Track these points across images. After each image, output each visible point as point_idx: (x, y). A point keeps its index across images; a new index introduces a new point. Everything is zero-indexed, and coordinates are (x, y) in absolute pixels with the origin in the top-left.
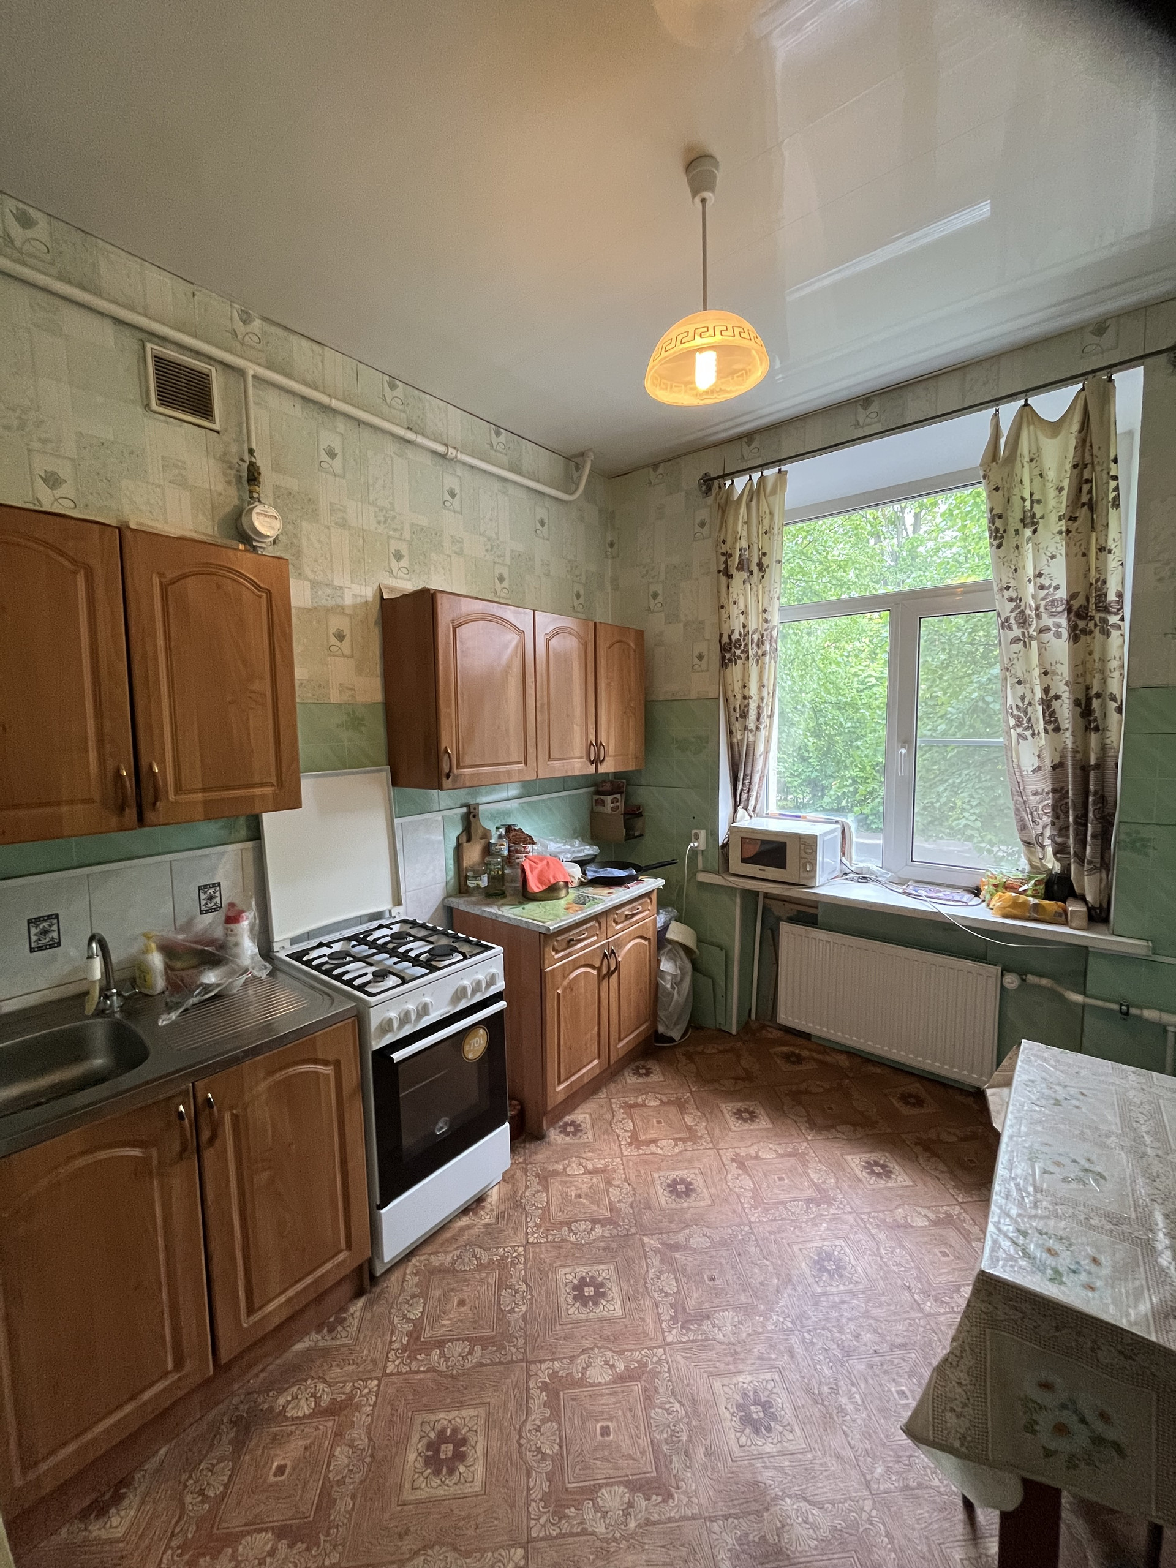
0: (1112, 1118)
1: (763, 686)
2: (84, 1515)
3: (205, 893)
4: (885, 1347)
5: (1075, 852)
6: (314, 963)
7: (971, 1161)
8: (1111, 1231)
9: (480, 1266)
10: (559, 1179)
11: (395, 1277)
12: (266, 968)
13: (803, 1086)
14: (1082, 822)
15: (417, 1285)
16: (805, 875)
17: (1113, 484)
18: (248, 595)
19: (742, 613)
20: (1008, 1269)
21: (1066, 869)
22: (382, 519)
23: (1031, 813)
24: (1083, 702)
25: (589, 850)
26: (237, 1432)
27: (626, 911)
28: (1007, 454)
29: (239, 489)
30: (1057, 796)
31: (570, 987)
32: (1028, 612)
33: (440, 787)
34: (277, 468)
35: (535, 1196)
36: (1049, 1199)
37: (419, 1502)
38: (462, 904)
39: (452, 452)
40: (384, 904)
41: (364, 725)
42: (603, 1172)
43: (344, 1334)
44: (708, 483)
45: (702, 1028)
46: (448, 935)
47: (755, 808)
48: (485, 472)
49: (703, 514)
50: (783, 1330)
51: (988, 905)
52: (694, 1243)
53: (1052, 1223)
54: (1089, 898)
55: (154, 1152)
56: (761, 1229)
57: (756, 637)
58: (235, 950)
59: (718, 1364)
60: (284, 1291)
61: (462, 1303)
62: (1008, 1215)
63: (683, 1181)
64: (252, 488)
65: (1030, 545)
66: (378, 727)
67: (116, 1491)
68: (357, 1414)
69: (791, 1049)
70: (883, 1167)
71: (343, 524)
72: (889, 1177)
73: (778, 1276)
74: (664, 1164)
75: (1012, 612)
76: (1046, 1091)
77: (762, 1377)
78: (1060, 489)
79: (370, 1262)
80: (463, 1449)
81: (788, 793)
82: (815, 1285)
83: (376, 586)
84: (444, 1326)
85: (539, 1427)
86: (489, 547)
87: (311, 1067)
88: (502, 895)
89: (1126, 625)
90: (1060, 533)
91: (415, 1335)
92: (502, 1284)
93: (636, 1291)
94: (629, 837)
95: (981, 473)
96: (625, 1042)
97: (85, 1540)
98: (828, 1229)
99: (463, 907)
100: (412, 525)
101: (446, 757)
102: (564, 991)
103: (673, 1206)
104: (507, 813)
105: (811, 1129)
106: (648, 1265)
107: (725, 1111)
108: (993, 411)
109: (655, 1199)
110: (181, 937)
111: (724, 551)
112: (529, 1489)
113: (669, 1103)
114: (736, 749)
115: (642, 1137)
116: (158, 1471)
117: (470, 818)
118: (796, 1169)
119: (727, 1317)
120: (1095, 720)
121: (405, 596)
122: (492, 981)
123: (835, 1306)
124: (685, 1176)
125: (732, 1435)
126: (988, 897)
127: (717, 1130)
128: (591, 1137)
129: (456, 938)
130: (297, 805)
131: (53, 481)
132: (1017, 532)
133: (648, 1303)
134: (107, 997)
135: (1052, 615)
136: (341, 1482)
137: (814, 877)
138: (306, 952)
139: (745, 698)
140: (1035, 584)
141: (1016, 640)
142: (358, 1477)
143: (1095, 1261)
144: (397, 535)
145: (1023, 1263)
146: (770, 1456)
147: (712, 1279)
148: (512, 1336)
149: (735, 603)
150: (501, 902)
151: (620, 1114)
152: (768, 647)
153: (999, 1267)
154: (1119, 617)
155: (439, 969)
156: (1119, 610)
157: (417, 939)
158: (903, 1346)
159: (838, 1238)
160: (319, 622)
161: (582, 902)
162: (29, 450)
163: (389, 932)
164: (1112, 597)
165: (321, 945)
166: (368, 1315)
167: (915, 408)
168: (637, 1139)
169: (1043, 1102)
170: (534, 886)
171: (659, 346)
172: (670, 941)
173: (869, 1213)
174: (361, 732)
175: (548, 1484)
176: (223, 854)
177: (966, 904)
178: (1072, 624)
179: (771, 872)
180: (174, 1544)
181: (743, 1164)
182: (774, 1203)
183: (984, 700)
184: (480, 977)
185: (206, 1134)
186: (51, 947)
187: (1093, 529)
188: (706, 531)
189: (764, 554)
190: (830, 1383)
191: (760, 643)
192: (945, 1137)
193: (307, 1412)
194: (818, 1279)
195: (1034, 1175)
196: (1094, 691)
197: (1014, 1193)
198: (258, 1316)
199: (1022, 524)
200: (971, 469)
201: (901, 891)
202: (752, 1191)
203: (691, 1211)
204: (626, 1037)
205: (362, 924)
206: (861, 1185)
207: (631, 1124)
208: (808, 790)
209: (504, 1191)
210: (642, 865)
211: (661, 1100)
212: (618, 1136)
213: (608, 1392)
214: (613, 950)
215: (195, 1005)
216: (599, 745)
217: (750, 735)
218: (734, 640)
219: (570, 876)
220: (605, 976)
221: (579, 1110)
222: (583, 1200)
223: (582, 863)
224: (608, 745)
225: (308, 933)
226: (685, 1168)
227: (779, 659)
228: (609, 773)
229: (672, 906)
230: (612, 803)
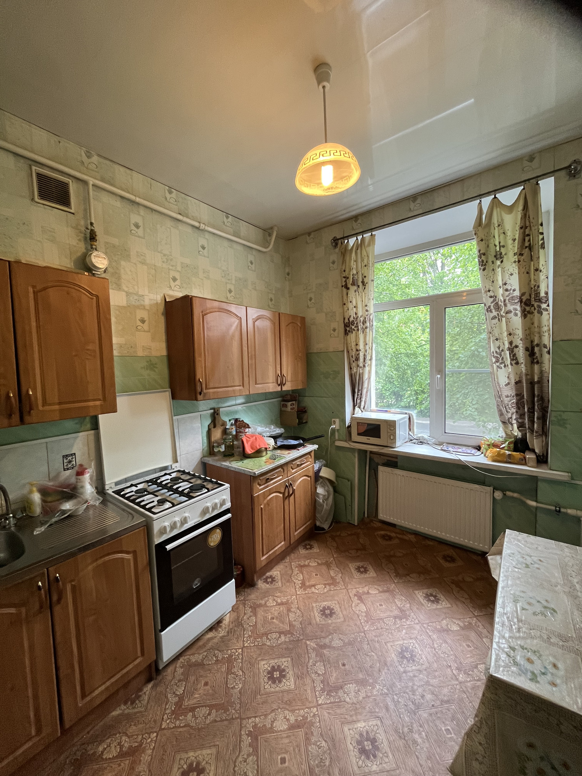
0: (557, 574)
1: (366, 344)
3: (67, 459)
4: (438, 703)
5: (529, 427)
6: (126, 496)
7: (481, 592)
8: (563, 646)
9: (217, 661)
10: (262, 608)
11: (170, 669)
12: (99, 499)
13: (392, 553)
14: (531, 411)
15: (182, 674)
16: (390, 441)
17: (541, 237)
18: (85, 298)
19: (355, 307)
20: (505, 673)
21: (524, 436)
22: (165, 260)
23: (505, 407)
24: (530, 349)
25: (279, 431)
26: (74, 769)
27: (298, 462)
28: (486, 222)
29: (85, 244)
30: (518, 398)
31: (268, 504)
32: (500, 303)
33: (197, 399)
34: (107, 232)
35: (249, 619)
36: (526, 626)
38: (210, 461)
39: (202, 226)
40: (168, 462)
41: (157, 368)
42: (286, 604)
43: (139, 705)
44: (336, 242)
45: (340, 522)
46: (201, 478)
47: (364, 407)
48: (221, 236)
49: (334, 257)
50: (382, 694)
51: (485, 455)
52: (334, 644)
53: (529, 641)
54: (537, 451)
55: (23, 610)
56: (370, 634)
57: (362, 319)
58: (81, 490)
59: (346, 716)
60: (104, 683)
61: (206, 684)
62: (504, 637)
63: (329, 608)
64: (92, 243)
65: (500, 269)
66: (164, 369)
68: (143, 755)
69: (386, 532)
70: (435, 597)
71: (143, 263)
73: (380, 661)
74: (319, 599)
75: (492, 303)
76: (521, 560)
77: (370, 723)
78: (514, 240)
79: (156, 662)
81: (384, 398)
82: (400, 667)
83: (162, 295)
84: (195, 698)
85: (246, 759)
86: (223, 275)
87: (120, 555)
88: (232, 455)
89: (551, 308)
90: (515, 262)
91: (179, 704)
92: (229, 672)
93: (302, 673)
94: (301, 423)
95: (474, 233)
96: (298, 531)
98: (406, 633)
99: (211, 463)
100: (182, 263)
101: (199, 384)
102: (265, 506)
103: (323, 622)
104: (236, 412)
105: (396, 576)
106: (309, 657)
107: (351, 568)
108: (478, 201)
109: (313, 619)
110: (51, 484)
111: (344, 276)
113: (322, 564)
114: (354, 376)
115: (307, 584)
117: (215, 415)
118: (389, 599)
119: (351, 687)
120: (537, 358)
121: (177, 300)
122: (223, 503)
123: (411, 679)
124: (329, 605)
125: (354, 760)
126: (484, 451)
127: (347, 578)
128: (280, 583)
129: (205, 480)
130: (115, 411)
132: (493, 262)
133: (309, 681)
134: (7, 519)
135: (512, 304)
137: (395, 442)
138: (123, 490)
139: (357, 350)
140: (503, 288)
141: (494, 318)
143: (555, 666)
144: (174, 268)
145: (514, 669)
146: (376, 772)
147: (344, 665)
148: (233, 703)
149: (351, 302)
150: (232, 459)
151: (296, 571)
152: (368, 324)
153: (500, 672)
154: (547, 304)
155: (194, 497)
156: (546, 301)
157: (184, 481)
158: (448, 702)
159: (411, 639)
160: (130, 313)
161: (274, 458)
163: (170, 477)
164: (542, 294)
165: (132, 485)
166: (154, 693)
167: (439, 201)
168: (305, 585)
169: (520, 566)
170: (249, 450)
171: (302, 163)
172: (322, 477)
173: (428, 623)
174: (155, 371)
176: (76, 438)
177: (474, 455)
178: (523, 309)
179: (373, 440)
181: (361, 597)
182: (378, 619)
183: (478, 351)
184: (217, 501)
185: (55, 598)
187: (532, 260)
188: (335, 266)
189: (365, 277)
190: (408, 726)
191: (364, 322)
192: (467, 579)
193: (115, 755)
194: (401, 663)
195: (517, 611)
196: (535, 343)
197: (507, 623)
198: (88, 699)
199: (495, 258)
200: (469, 232)
201: (440, 448)
202: (365, 612)
203: (333, 625)
204: (299, 529)
205: (156, 473)
206: (423, 607)
207: (302, 576)
208: (394, 397)
209: (232, 616)
210: (306, 438)
211: (318, 563)
212: (295, 583)
213: (285, 735)
214: (291, 483)
215: (56, 522)
216: (282, 376)
217: (360, 369)
218: (351, 321)
219: (268, 444)
220: (287, 497)
221: (274, 569)
222: (274, 620)
223: (275, 438)
224: (287, 376)
225: (126, 479)
226: (331, 601)
227: (374, 331)
228: (289, 390)
229: (323, 458)
230: (291, 406)
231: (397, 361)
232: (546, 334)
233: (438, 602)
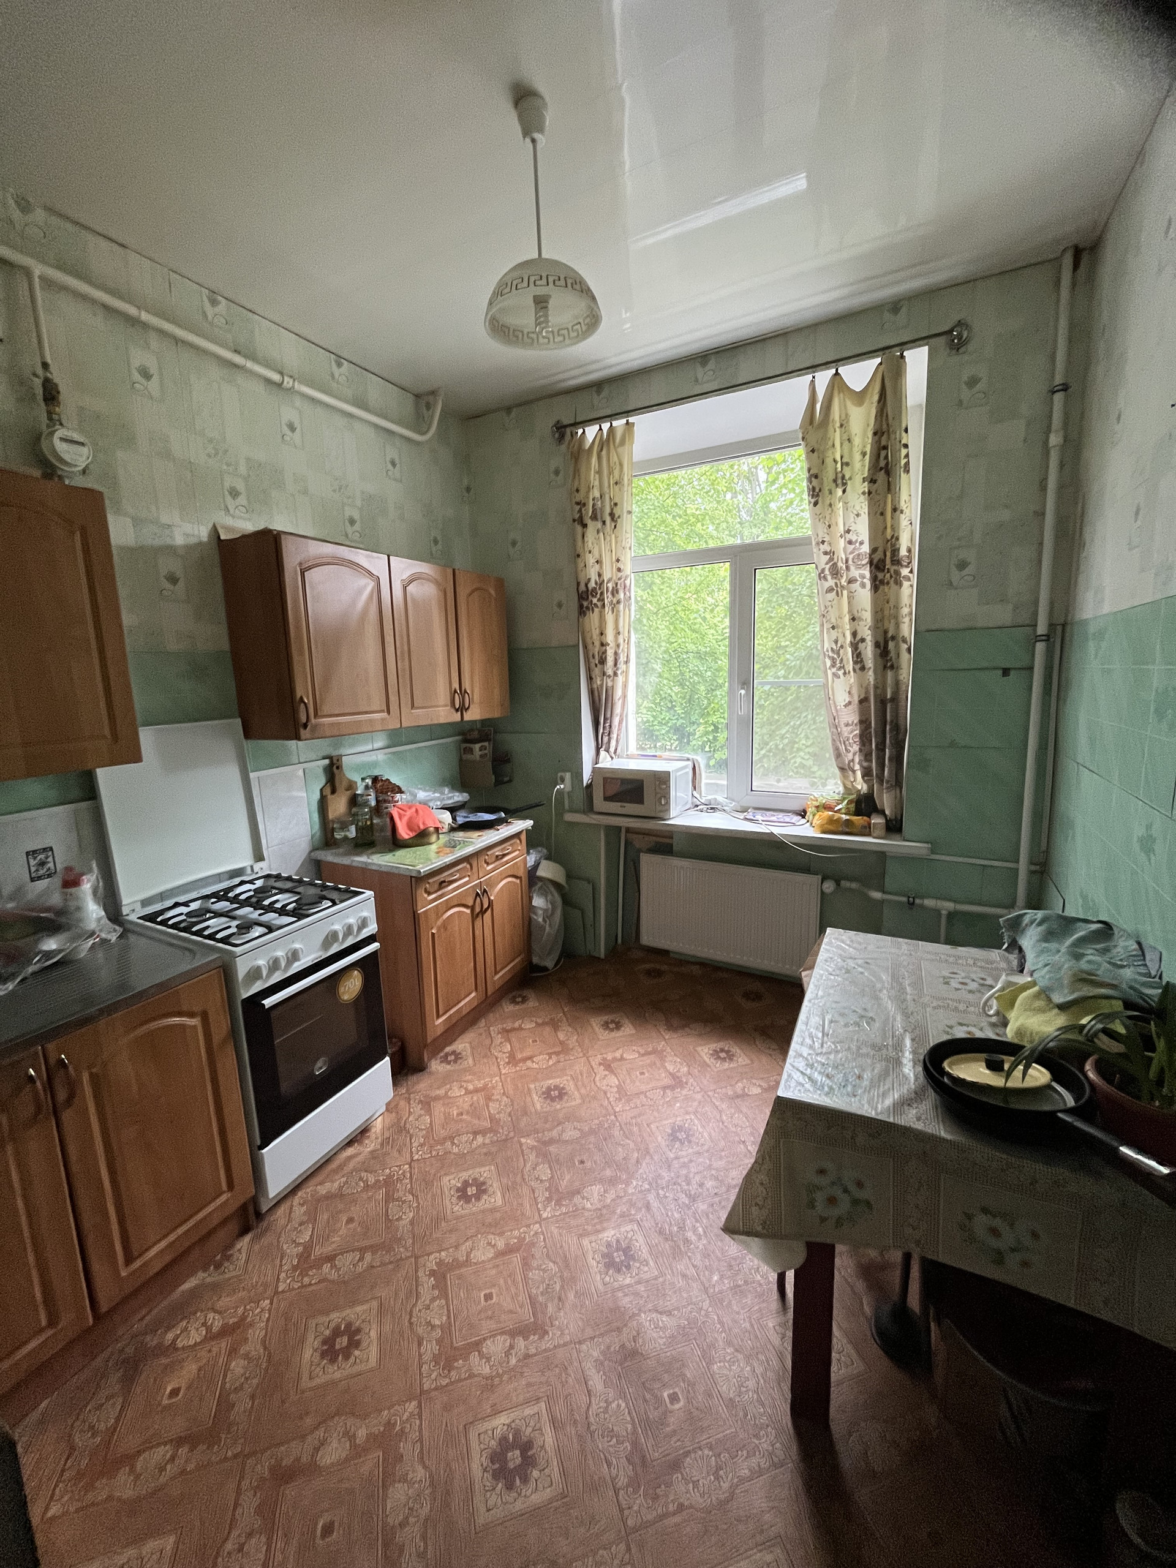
0: (886, 978)
1: (619, 633)
3: (35, 858)
5: (877, 774)
6: (170, 923)
8: (874, 1056)
9: (367, 1187)
10: (442, 1102)
11: (282, 1211)
12: (115, 930)
13: (662, 996)
14: (881, 748)
15: (305, 1213)
16: (660, 808)
17: (904, 452)
19: (597, 562)
21: (871, 789)
22: (212, 451)
23: (844, 743)
24: (882, 645)
25: (459, 797)
26: (125, 1371)
27: (497, 851)
28: (821, 418)
29: (33, 408)
30: (863, 726)
31: (445, 926)
32: (839, 564)
33: (298, 738)
34: (79, 386)
35: (418, 1119)
36: (833, 1040)
37: (317, 1388)
38: (329, 857)
39: (288, 382)
40: (244, 860)
41: (208, 675)
42: (483, 1090)
43: (232, 1268)
44: (562, 431)
45: (574, 957)
46: (316, 885)
47: (616, 750)
49: (556, 462)
50: (641, 1192)
51: (812, 824)
52: (566, 1136)
53: (832, 1056)
54: (887, 812)
56: (625, 1116)
57: (610, 585)
58: (77, 915)
59: (586, 1227)
60: (165, 1236)
61: (350, 1220)
62: (801, 1055)
63: (556, 1087)
64: (51, 408)
65: (841, 503)
66: (223, 675)
68: (250, 1331)
69: (652, 965)
70: (727, 1052)
71: (166, 455)
73: (638, 1150)
74: (539, 1076)
75: (827, 564)
76: (840, 964)
77: (623, 1230)
78: (864, 454)
79: (255, 1201)
80: (358, 1337)
81: (657, 740)
82: (669, 1153)
83: (210, 526)
84: (333, 1242)
85: (429, 1306)
86: (336, 487)
87: (177, 1020)
88: (370, 844)
89: (914, 577)
90: (864, 493)
91: (306, 1255)
92: (389, 1198)
93: (514, 1183)
94: (499, 782)
95: (801, 435)
96: (501, 974)
98: (681, 1107)
99: (331, 860)
100: (248, 459)
101: (302, 707)
102: (439, 930)
103: (547, 1109)
104: (375, 764)
106: (525, 1160)
107: (594, 1025)
108: (810, 377)
109: (531, 1106)
110: (10, 905)
111: (578, 500)
112: (420, 1355)
113: (544, 1024)
114: (596, 694)
115: (519, 1056)
117: (333, 770)
118: (655, 1063)
119: (594, 1190)
120: (891, 660)
121: (245, 537)
122: (364, 924)
123: (684, 1165)
124: (558, 1083)
125: (598, 1278)
126: (811, 817)
127: (587, 1041)
128: (470, 1061)
129: (324, 887)
130: (137, 758)
132: (831, 493)
133: (525, 1191)
135: (859, 567)
136: (240, 1388)
137: (668, 810)
138: (160, 912)
139: (602, 645)
140: (845, 539)
141: (830, 590)
142: (255, 1381)
143: (859, 1077)
144: (231, 470)
145: (807, 1086)
146: (629, 1286)
147: (582, 1162)
148: (400, 1239)
149: (590, 552)
150: (370, 851)
151: (498, 1039)
152: (621, 595)
153: (791, 1092)
154: (908, 569)
155: (308, 916)
156: (909, 563)
157: (282, 891)
159: (687, 1113)
160: (146, 563)
161: (452, 845)
163: (252, 887)
164: (903, 552)
165: (177, 905)
166: (256, 1247)
167: (746, 367)
168: (514, 1058)
169: (837, 972)
170: (404, 833)
172: (541, 879)
173: (715, 1090)
174: (205, 682)
175: (438, 1347)
176: (52, 816)
177: (794, 825)
178: (873, 575)
179: (631, 808)
180: (65, 1477)
181: (610, 1066)
182: (637, 1094)
184: (352, 920)
185: (62, 1095)
187: (889, 489)
188: (560, 479)
189: (616, 504)
190: (679, 1223)
191: (615, 592)
193: (198, 1340)
194: (670, 1147)
195: (824, 1024)
196: (890, 635)
197: (808, 1040)
198: (137, 1264)
199: (834, 485)
200: (791, 432)
201: (742, 817)
202: (617, 1087)
203: (564, 1111)
204: (501, 970)
205: (220, 882)
206: (709, 1069)
207: (509, 1047)
208: (675, 738)
209: (387, 1121)
210: (512, 807)
211: (536, 1022)
212: (497, 1058)
213: (491, 1266)
214: (485, 890)
215: (34, 974)
216: (463, 693)
217: (609, 680)
218: (590, 589)
219: (440, 822)
220: (478, 914)
221: (459, 1041)
222: (464, 1117)
223: (452, 810)
224: (472, 692)
225: (161, 894)
226: (559, 1077)
227: (633, 608)
228: (476, 721)
229: (542, 845)
230: (480, 750)
231: (679, 666)
232: (907, 620)
233: (731, 1060)
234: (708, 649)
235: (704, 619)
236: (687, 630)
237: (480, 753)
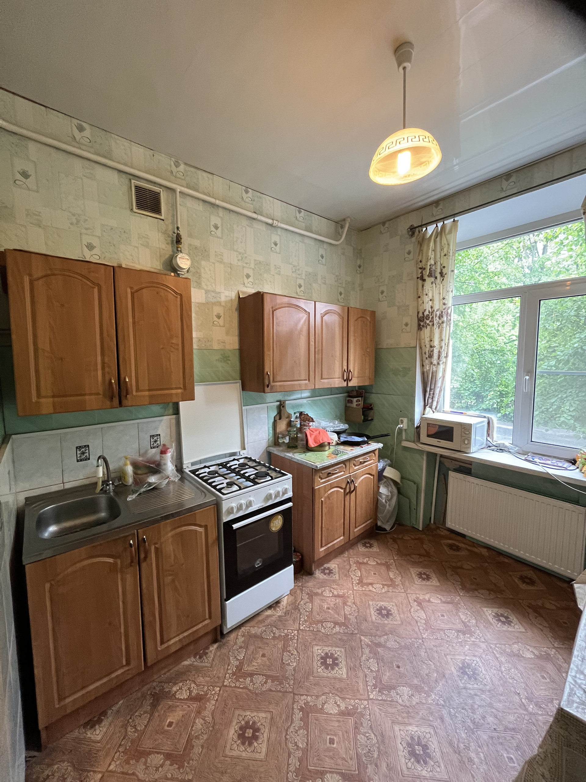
1: (442, 340)
2: (86, 725)
4: (501, 728)
6: (201, 476)
7: (565, 623)
9: (274, 638)
10: (319, 597)
11: (233, 636)
12: (178, 476)
13: (459, 564)
15: (243, 642)
16: (463, 446)
18: (171, 297)
19: (431, 300)
22: (240, 258)
25: (343, 426)
26: (153, 700)
27: (361, 459)
29: (172, 247)
31: (329, 497)
33: (264, 392)
34: (190, 235)
35: (306, 605)
37: (232, 757)
38: (275, 451)
39: (275, 223)
40: (236, 448)
41: (229, 360)
42: (342, 597)
43: (206, 661)
44: (413, 230)
45: (403, 525)
46: (265, 466)
47: (436, 407)
48: (293, 232)
49: (410, 247)
50: (437, 705)
51: (581, 470)
52: (389, 644)
55: (119, 561)
56: (429, 643)
57: (438, 313)
58: (163, 467)
59: (398, 717)
60: (178, 635)
61: (264, 655)
63: (385, 608)
64: (178, 246)
66: (235, 361)
67: (99, 718)
68: (208, 703)
69: (453, 542)
70: (506, 618)
71: (221, 262)
72: (510, 625)
73: (438, 672)
74: (376, 597)
77: (423, 730)
79: (221, 627)
80: (257, 734)
81: (462, 398)
82: (459, 682)
83: (236, 292)
84: (254, 665)
85: (297, 731)
86: (294, 270)
87: (194, 528)
88: (295, 447)
91: (240, 668)
92: (285, 649)
93: (355, 666)
94: (365, 420)
95: (582, 211)
96: (359, 528)
97: (85, 737)
98: (470, 650)
99: (276, 453)
100: (255, 260)
101: (266, 377)
102: (325, 499)
103: (379, 622)
104: (301, 405)
105: (463, 590)
106: (362, 652)
107: (413, 573)
109: (369, 616)
110: (141, 459)
111: (421, 266)
112: (288, 764)
113: (381, 564)
114: (426, 374)
115: (365, 581)
116: (118, 711)
117: (281, 407)
118: (452, 611)
119: (405, 690)
121: (250, 296)
122: (285, 492)
123: (472, 697)
124: (387, 606)
125: (403, 760)
126: (581, 465)
127: (407, 582)
128: (337, 576)
129: (270, 468)
130: (193, 399)
131: (90, 247)
133: (361, 674)
134: (108, 485)
136: (197, 737)
137: (470, 448)
138: (197, 470)
139: (431, 347)
142: (205, 737)
144: (248, 266)
146: (425, 778)
147: (398, 667)
148: (287, 678)
149: (426, 295)
150: (295, 451)
151: (354, 567)
152: (445, 319)
155: (259, 484)
157: (250, 467)
158: (513, 729)
159: (475, 656)
160: (208, 309)
161: (336, 453)
162: (81, 234)
163: (238, 463)
165: (205, 467)
166: (218, 654)
167: (539, 176)
168: (362, 581)
170: (312, 444)
172: (385, 477)
173: (496, 644)
174: (228, 364)
175: (299, 763)
176: (161, 420)
177: (566, 469)
179: (444, 443)
180: (120, 749)
181: (421, 604)
182: (438, 629)
184: (280, 489)
185: (142, 556)
186: (86, 460)
188: (411, 256)
189: (444, 267)
190: (465, 743)
191: (441, 317)
192: (548, 605)
193: (185, 697)
194: (461, 678)
198: (165, 645)
201: (523, 458)
202: (425, 620)
203: (389, 626)
204: (359, 526)
205: (226, 457)
206: (492, 626)
207: (360, 573)
208: (474, 398)
209: (290, 599)
210: (371, 435)
211: (377, 562)
212: (352, 579)
213: (335, 719)
214: (352, 480)
215: (144, 492)
216: (349, 372)
217: (434, 367)
218: (425, 315)
219: (331, 439)
220: (348, 493)
221: (332, 562)
222: (330, 610)
223: (339, 433)
224: (354, 371)
225: (200, 460)
226: (388, 602)
227: (452, 325)
228: (355, 386)
229: (388, 458)
230: (357, 402)
231: (479, 358)
234: (499, 348)
235: (498, 331)
236: (485, 337)
237: (356, 403)
